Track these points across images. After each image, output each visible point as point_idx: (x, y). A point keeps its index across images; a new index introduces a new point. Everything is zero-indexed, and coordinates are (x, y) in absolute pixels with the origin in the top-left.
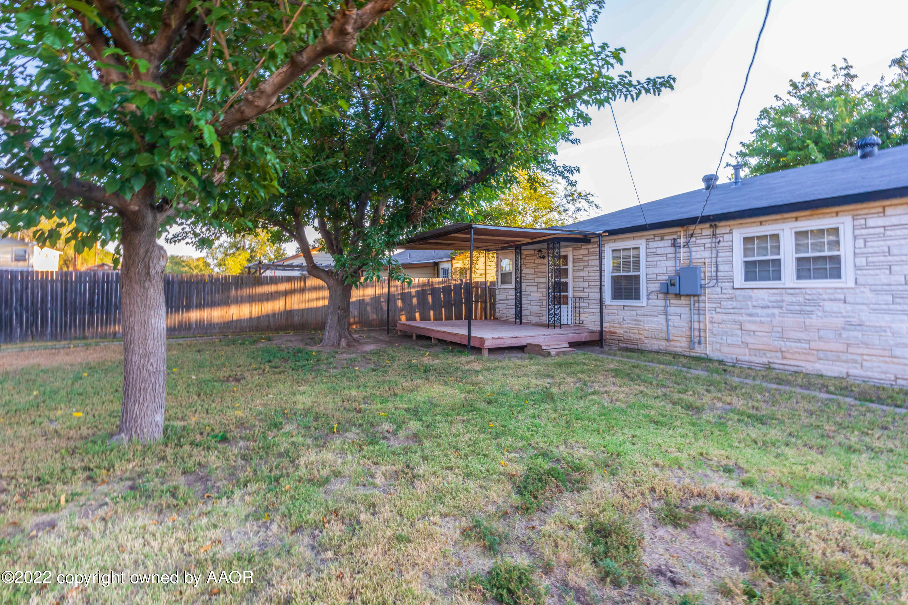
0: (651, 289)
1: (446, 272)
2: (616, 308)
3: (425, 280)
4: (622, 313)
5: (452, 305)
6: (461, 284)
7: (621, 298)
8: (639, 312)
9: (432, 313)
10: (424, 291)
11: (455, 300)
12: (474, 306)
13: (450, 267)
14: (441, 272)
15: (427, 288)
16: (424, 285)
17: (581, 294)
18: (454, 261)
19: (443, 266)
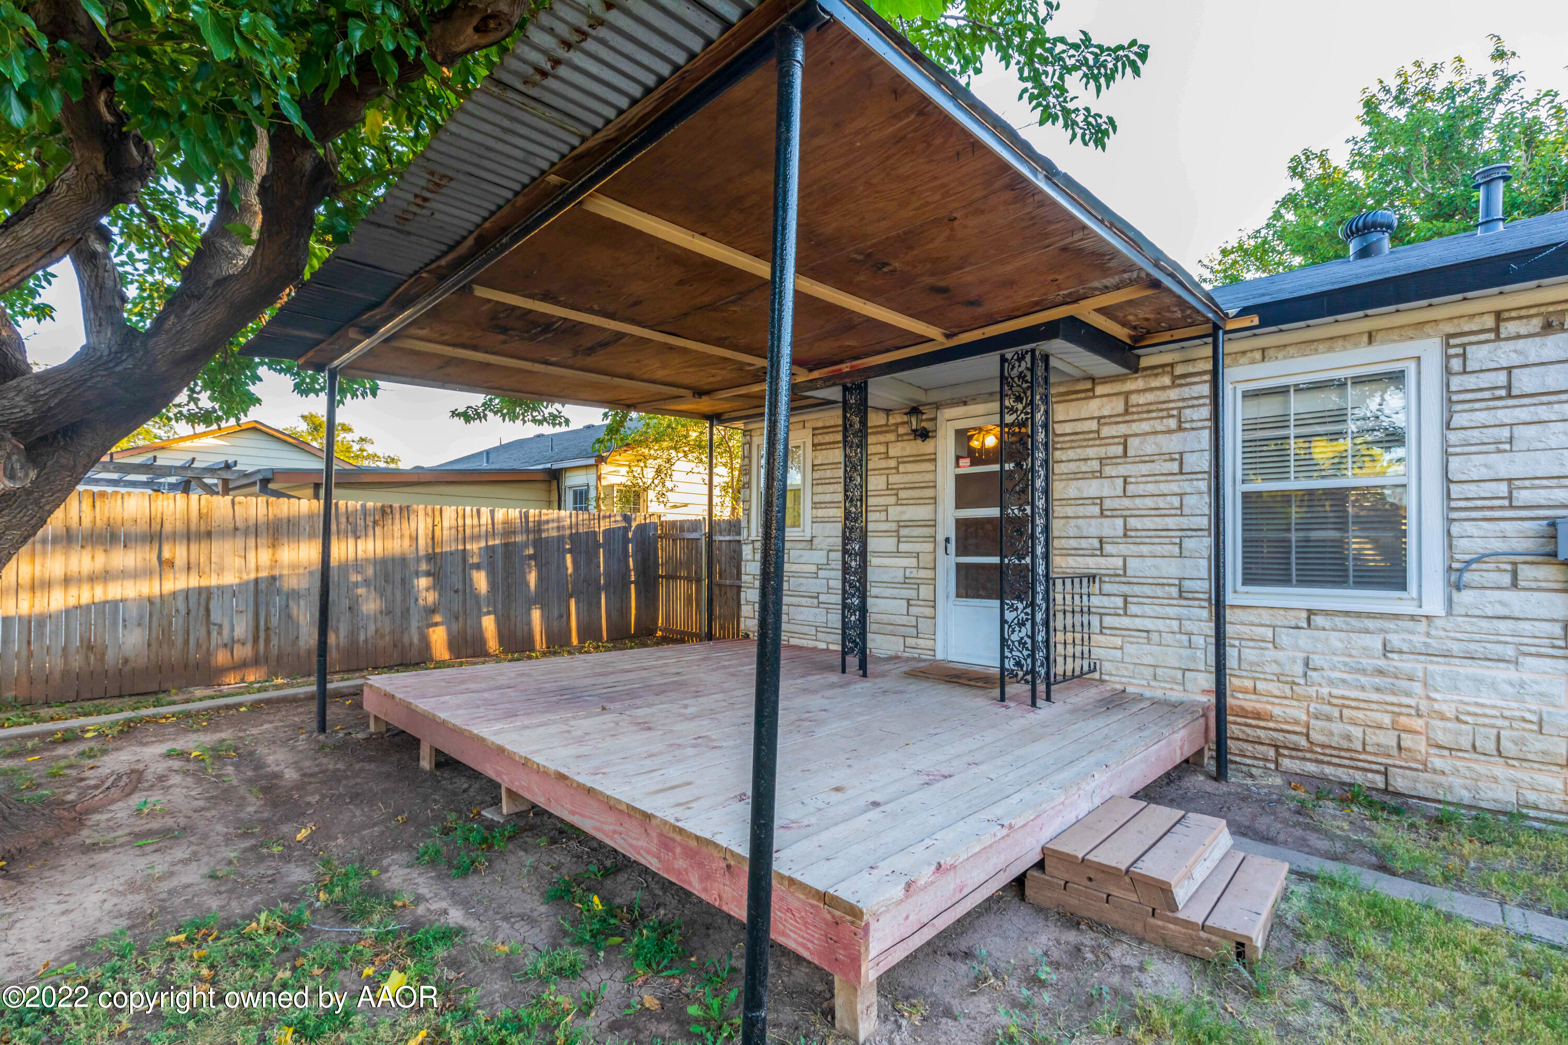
0: (1466, 547)
1: (581, 497)
2: (1266, 617)
3: (514, 513)
4: (1304, 639)
5: (598, 590)
6: (626, 530)
7: (1285, 581)
8: (1395, 640)
9: (536, 615)
10: (509, 549)
11: (607, 574)
12: (662, 591)
13: (593, 483)
14: (569, 497)
15: (519, 538)
16: (509, 530)
17: (1092, 564)
18: (605, 468)
19: (574, 480)
